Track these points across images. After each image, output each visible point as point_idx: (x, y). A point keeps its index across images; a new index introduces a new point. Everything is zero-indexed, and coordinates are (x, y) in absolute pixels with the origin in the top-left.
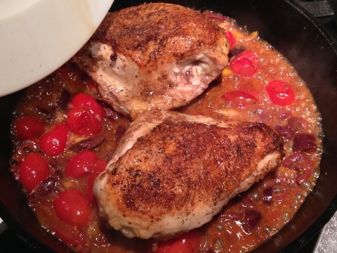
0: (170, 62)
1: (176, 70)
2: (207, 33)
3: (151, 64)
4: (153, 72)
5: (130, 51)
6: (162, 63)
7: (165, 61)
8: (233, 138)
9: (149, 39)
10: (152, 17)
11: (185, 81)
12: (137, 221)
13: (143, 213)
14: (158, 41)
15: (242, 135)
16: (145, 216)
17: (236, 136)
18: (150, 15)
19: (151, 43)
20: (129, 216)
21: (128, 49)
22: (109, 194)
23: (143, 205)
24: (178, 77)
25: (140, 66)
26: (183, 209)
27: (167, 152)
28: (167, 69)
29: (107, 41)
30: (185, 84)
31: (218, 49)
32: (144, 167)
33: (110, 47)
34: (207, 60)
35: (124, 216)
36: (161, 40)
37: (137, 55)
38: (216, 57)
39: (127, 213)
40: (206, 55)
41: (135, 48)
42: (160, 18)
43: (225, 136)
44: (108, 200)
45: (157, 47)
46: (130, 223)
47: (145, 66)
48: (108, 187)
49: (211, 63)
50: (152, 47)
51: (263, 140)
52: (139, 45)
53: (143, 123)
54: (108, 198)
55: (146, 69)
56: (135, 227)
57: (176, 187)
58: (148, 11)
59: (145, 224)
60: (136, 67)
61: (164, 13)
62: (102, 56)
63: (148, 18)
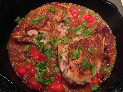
0: (57, 25)
1: (59, 27)
2: (63, 10)
3: (51, 29)
4: (53, 31)
5: (43, 28)
6: (55, 27)
7: (55, 26)
8: (93, 39)
9: (47, 21)
10: (42, 14)
11: (63, 29)
12: (86, 78)
13: (87, 75)
14: (50, 20)
15: (95, 37)
16: (88, 75)
17: (93, 38)
18: (41, 13)
19: (48, 22)
20: (83, 78)
21: (42, 28)
22: (73, 75)
23: (86, 72)
24: (60, 29)
25: (48, 31)
26: (95, 67)
27: (81, 53)
28: (57, 28)
29: (33, 28)
30: (63, 30)
31: (69, 14)
32: (78, 61)
33: (35, 30)
34: (67, 19)
35: (82, 79)
36: (51, 20)
37: (46, 28)
38: (70, 17)
39: (82, 78)
40: (66, 17)
41: (44, 26)
42: (46, 13)
43: (91, 40)
44: (74, 77)
45: (51, 23)
46: (84, 80)
47: (50, 30)
48: (72, 73)
49: (68, 19)
50: (49, 23)
51: (101, 35)
52: (45, 25)
53: (62, 49)
54: (74, 76)
55: (51, 31)
56: (86, 80)
57: (90, 62)
58: (40, 12)
59: (88, 78)
60: (47, 32)
61: (46, 10)
62: (33, 34)
63: (41, 14)
